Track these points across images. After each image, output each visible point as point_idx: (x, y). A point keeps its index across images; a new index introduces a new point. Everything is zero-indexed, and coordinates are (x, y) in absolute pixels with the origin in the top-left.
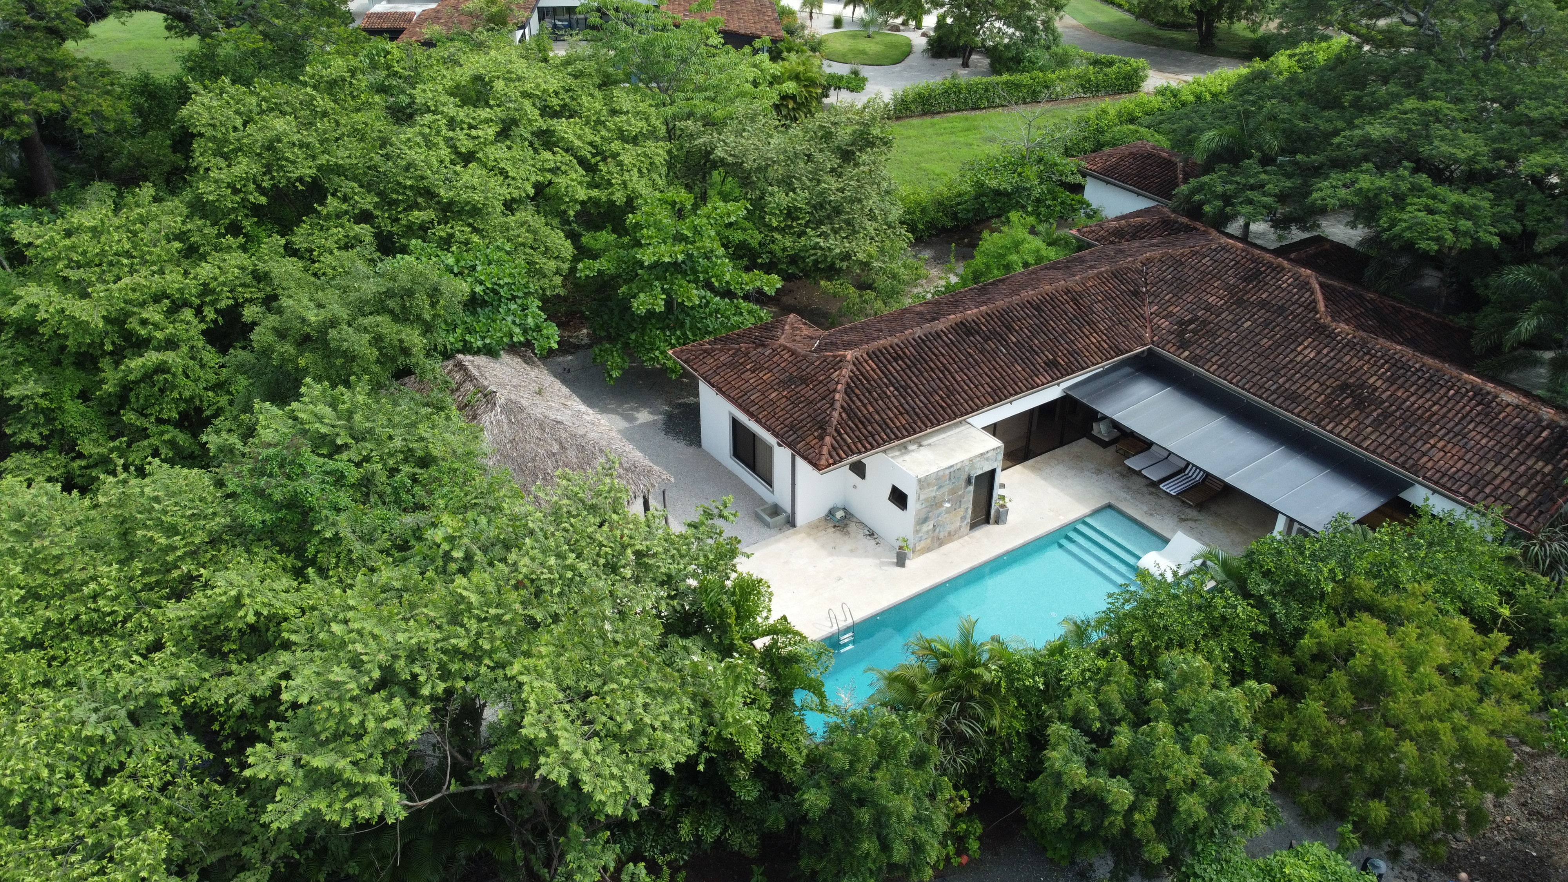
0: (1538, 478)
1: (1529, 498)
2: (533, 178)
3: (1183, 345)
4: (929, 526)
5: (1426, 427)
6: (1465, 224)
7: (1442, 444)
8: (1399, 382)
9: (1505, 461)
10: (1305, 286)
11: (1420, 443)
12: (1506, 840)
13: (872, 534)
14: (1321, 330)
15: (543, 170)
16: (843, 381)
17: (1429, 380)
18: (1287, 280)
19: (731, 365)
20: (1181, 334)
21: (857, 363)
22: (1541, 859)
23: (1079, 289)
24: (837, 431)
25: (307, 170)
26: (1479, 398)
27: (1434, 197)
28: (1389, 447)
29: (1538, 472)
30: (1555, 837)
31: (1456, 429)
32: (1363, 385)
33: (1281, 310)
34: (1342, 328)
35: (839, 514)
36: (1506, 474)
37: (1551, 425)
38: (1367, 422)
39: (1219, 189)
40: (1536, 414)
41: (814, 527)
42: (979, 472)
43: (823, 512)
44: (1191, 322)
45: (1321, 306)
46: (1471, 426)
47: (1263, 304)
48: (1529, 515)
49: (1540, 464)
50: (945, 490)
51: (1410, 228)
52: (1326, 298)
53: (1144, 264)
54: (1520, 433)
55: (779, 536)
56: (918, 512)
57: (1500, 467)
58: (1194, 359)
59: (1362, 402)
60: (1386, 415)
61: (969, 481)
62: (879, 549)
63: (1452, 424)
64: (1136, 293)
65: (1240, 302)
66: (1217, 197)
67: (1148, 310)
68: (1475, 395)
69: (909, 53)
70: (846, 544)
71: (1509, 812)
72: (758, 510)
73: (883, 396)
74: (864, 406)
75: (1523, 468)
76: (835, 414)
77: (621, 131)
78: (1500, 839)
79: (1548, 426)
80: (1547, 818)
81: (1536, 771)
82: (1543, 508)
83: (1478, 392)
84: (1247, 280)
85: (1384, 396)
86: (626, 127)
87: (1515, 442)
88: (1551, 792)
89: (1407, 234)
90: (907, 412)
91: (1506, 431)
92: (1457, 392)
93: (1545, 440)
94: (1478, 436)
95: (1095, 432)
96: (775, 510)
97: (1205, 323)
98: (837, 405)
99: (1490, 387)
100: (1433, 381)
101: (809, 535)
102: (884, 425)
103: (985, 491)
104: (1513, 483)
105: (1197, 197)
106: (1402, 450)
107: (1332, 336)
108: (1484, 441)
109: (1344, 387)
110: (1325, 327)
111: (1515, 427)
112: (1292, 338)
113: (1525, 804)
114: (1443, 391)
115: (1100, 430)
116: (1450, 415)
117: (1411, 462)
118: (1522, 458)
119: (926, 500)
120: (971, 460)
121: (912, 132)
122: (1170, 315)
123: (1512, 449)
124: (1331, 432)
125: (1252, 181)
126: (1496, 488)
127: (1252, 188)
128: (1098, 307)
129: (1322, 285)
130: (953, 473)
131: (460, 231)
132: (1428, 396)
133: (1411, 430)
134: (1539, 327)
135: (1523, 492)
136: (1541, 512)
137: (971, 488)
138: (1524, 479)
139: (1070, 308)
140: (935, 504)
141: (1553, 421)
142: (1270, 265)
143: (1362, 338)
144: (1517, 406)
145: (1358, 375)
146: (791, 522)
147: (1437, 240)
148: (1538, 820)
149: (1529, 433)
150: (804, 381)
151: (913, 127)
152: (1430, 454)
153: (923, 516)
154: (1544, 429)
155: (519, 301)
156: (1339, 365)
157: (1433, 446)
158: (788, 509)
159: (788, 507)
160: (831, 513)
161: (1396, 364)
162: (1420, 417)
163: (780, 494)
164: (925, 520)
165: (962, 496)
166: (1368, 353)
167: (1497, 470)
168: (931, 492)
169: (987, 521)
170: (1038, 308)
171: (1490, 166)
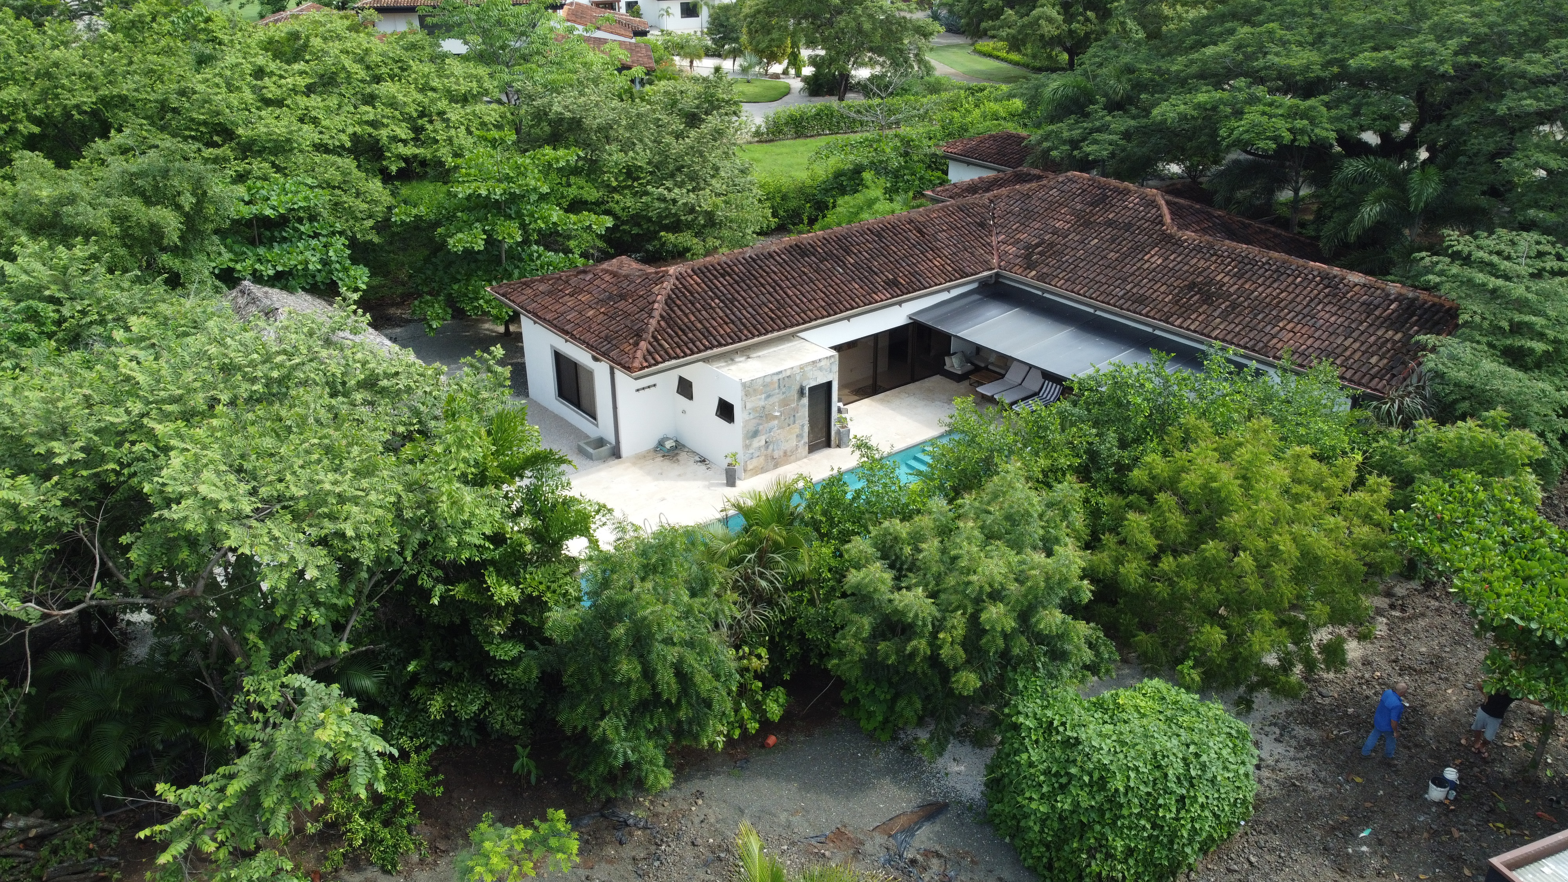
0: (1389, 345)
1: (1381, 364)
2: (350, 130)
3: (1030, 266)
4: (759, 442)
5: (1274, 313)
6: (1300, 123)
7: (1291, 325)
8: (1247, 276)
9: (1355, 334)
10: (1152, 204)
11: (1269, 327)
12: (1375, 694)
13: (703, 461)
14: (1167, 239)
15: (361, 123)
16: (664, 292)
17: (1277, 271)
18: (1133, 201)
19: (550, 293)
20: (1028, 257)
21: (680, 277)
22: (1414, 709)
23: (922, 219)
24: (654, 337)
25: (87, 99)
26: (1326, 282)
27: (1270, 105)
28: (1239, 333)
29: (1388, 340)
30: (1429, 688)
31: (1305, 311)
32: (1211, 282)
33: (1128, 227)
34: (1188, 235)
35: (669, 444)
36: (1356, 345)
37: (1399, 298)
38: (1216, 314)
39: (1066, 134)
40: (1383, 290)
41: (641, 458)
42: (813, 384)
43: (652, 443)
44: (1037, 245)
45: (1168, 218)
46: (1319, 307)
47: (1110, 223)
48: (1381, 379)
49: (1390, 333)
50: (775, 399)
51: (1247, 131)
52: (1172, 213)
53: (991, 201)
54: (1369, 308)
55: (603, 466)
56: (746, 422)
57: (1351, 340)
58: (1041, 278)
59: (1209, 297)
60: (1234, 306)
61: (801, 392)
62: (709, 473)
63: (1300, 307)
64: (982, 225)
65: (1087, 224)
66: (1064, 142)
67: (994, 240)
68: (1322, 279)
69: (788, 93)
70: (674, 469)
71: (1379, 669)
72: (582, 444)
73: (707, 307)
74: (686, 315)
75: (1373, 339)
76: (653, 322)
77: (449, 91)
78: (1370, 693)
79: (1395, 300)
80: (1420, 672)
81: (1407, 632)
82: (1395, 372)
83: (1325, 276)
84: (1094, 204)
85: (1232, 290)
86: (454, 87)
87: (1363, 317)
88: (1424, 649)
89: (1246, 136)
90: (733, 322)
91: (1354, 308)
92: (1304, 279)
93: (1394, 311)
94: (1326, 315)
95: (947, 367)
96: (600, 442)
97: (1052, 245)
98: (656, 314)
99: (1336, 271)
100: (1280, 272)
101: (634, 464)
102: (707, 333)
103: (822, 406)
104: (1364, 353)
105: (1046, 145)
106: (1251, 335)
107: (1179, 243)
108: (1333, 319)
109: (1192, 286)
110: (1171, 236)
111: (1363, 304)
112: (1139, 249)
113: (1396, 661)
114: (1290, 280)
115: (953, 364)
116: (1298, 300)
117: (1261, 345)
118: (1371, 330)
119: (754, 409)
120: (802, 367)
121: (784, 150)
122: (1019, 241)
123: (1361, 323)
124: (1180, 327)
125: (1097, 124)
126: (1347, 359)
127: (1098, 130)
128: (942, 236)
129: (1168, 203)
130: (782, 381)
131: (259, 166)
132: (1275, 285)
133: (1260, 317)
134: (1381, 213)
135: (1374, 360)
136: (1394, 376)
137: (805, 401)
138: (1374, 348)
139: (913, 236)
140: (764, 415)
141: (1401, 294)
142: (1116, 190)
143: (1208, 242)
144: (1365, 285)
145: (1205, 274)
146: (616, 453)
147: (1275, 139)
148: (1410, 675)
149: (1377, 307)
150: (623, 297)
151: (784, 146)
152: (1280, 335)
153: (752, 427)
154: (1392, 302)
155: (323, 240)
156: (1186, 268)
157: (1282, 329)
158: (612, 440)
159: (612, 439)
160: (661, 443)
161: (1243, 261)
162: (1268, 304)
163: (604, 428)
164: (755, 434)
165: (795, 410)
166: (1215, 254)
167: (1347, 343)
168: (758, 401)
169: (828, 445)
170: (879, 235)
171: (1322, 74)
